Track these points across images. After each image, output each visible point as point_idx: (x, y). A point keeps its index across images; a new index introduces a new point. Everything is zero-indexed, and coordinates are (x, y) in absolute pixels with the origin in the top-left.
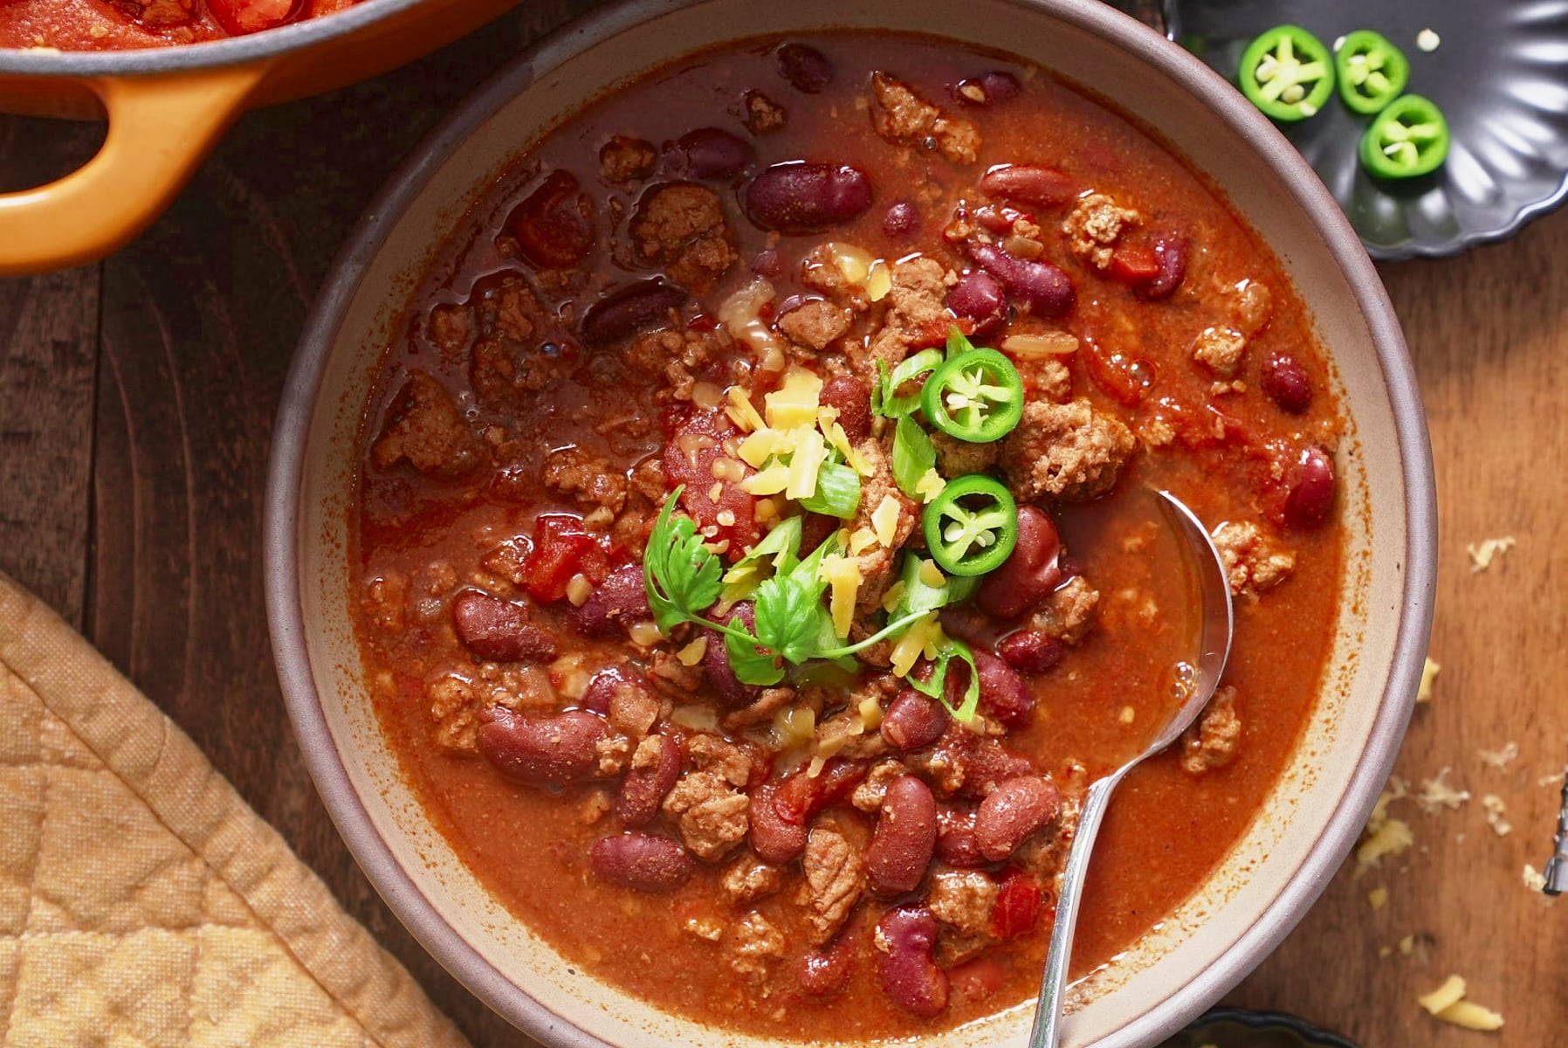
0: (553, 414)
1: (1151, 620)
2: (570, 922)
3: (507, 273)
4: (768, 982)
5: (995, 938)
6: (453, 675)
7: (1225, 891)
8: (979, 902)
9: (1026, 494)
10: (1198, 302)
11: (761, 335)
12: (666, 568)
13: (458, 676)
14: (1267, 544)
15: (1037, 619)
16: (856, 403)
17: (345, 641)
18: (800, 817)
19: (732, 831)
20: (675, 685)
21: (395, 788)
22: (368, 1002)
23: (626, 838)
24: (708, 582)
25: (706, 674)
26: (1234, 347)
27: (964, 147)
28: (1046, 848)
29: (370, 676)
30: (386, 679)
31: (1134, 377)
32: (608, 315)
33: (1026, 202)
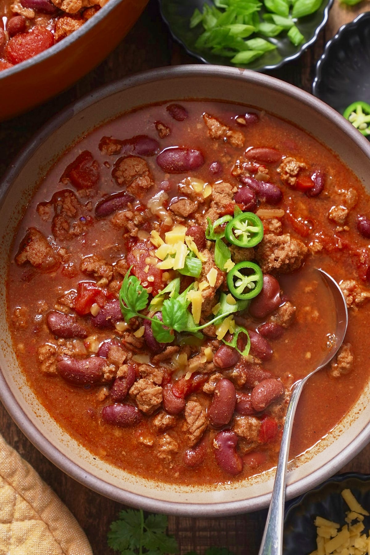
0: (85, 244)
1: (317, 318)
2: (94, 440)
3: (67, 191)
4: (172, 462)
5: (260, 443)
6: (47, 344)
7: (350, 422)
8: (254, 428)
9: (266, 269)
10: (329, 197)
11: (163, 213)
12: (127, 295)
13: (50, 344)
14: (360, 288)
15: (272, 318)
16: (200, 235)
17: (5, 331)
18: (182, 395)
19: (156, 401)
20: (133, 345)
21: (25, 387)
22: (16, 479)
23: (115, 406)
24: (143, 299)
25: (145, 341)
26: (343, 213)
27: (238, 141)
28: (279, 407)
29: (15, 344)
30: (21, 346)
31: (306, 225)
32: (104, 206)
33: (263, 161)
